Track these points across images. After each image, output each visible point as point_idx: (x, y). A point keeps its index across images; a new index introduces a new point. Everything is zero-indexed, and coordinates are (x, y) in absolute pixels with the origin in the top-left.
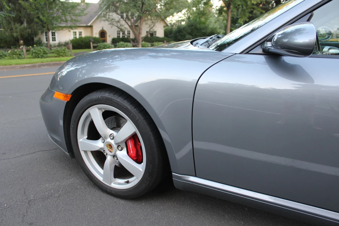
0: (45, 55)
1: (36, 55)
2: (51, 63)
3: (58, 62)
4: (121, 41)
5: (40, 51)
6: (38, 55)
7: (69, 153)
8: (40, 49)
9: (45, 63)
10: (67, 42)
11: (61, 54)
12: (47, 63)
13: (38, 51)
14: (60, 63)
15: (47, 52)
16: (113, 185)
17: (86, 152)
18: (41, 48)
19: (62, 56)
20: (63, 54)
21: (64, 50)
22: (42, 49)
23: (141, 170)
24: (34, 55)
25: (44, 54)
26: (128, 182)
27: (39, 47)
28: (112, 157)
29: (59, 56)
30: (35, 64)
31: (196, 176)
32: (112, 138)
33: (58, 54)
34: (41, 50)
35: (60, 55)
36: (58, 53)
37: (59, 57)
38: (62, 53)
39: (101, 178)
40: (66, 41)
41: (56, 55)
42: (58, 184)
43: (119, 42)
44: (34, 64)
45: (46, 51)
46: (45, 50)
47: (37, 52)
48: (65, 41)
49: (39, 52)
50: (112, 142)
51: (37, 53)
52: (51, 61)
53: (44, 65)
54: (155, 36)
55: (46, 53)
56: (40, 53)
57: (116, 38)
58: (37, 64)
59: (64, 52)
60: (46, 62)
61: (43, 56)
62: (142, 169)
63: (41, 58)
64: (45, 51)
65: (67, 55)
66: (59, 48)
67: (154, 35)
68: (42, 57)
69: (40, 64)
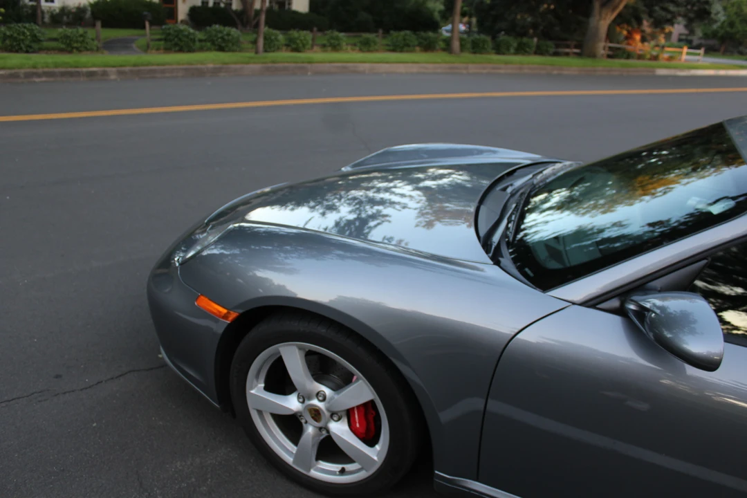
0: (35, 46)
1: (15, 44)
2: (57, 70)
3: (73, 70)
4: (216, 23)
5: (24, 34)
6: (19, 44)
7: (219, 404)
8: (23, 29)
9: (40, 70)
10: (82, 6)
11: (75, 45)
12: (46, 70)
13: (18, 34)
14: (78, 72)
15: (42, 39)
16: (314, 473)
17: (260, 412)
18: (25, 27)
19: (79, 50)
20: (79, 45)
21: (81, 36)
22: (28, 30)
23: (376, 458)
24: (8, 42)
25: (34, 41)
26: (343, 472)
27: (20, 25)
28: (318, 430)
29: (69, 49)
30: (16, 71)
31: (477, 480)
32: (321, 398)
33: (69, 45)
34: (26, 31)
35: (73, 48)
36: (68, 41)
37: (70, 52)
38: (77, 42)
39: (289, 460)
40: (80, 4)
41: (63, 46)
42: (198, 460)
43: (210, 26)
44: (13, 71)
45: (37, 34)
46: (35, 32)
47: (15, 35)
48: (77, 5)
49: (22, 37)
50: (321, 405)
51: (16, 38)
52: (56, 66)
53: (39, 75)
54: (289, 9)
55: (39, 41)
56: (23, 40)
57: (199, 7)
58: (22, 71)
59: (83, 41)
60: (43, 67)
61: (30, 47)
62: (378, 458)
63: (27, 52)
64: (35, 36)
65: (88, 47)
66: (70, 30)
67: (287, 7)
68: (28, 49)
69: (28, 70)
